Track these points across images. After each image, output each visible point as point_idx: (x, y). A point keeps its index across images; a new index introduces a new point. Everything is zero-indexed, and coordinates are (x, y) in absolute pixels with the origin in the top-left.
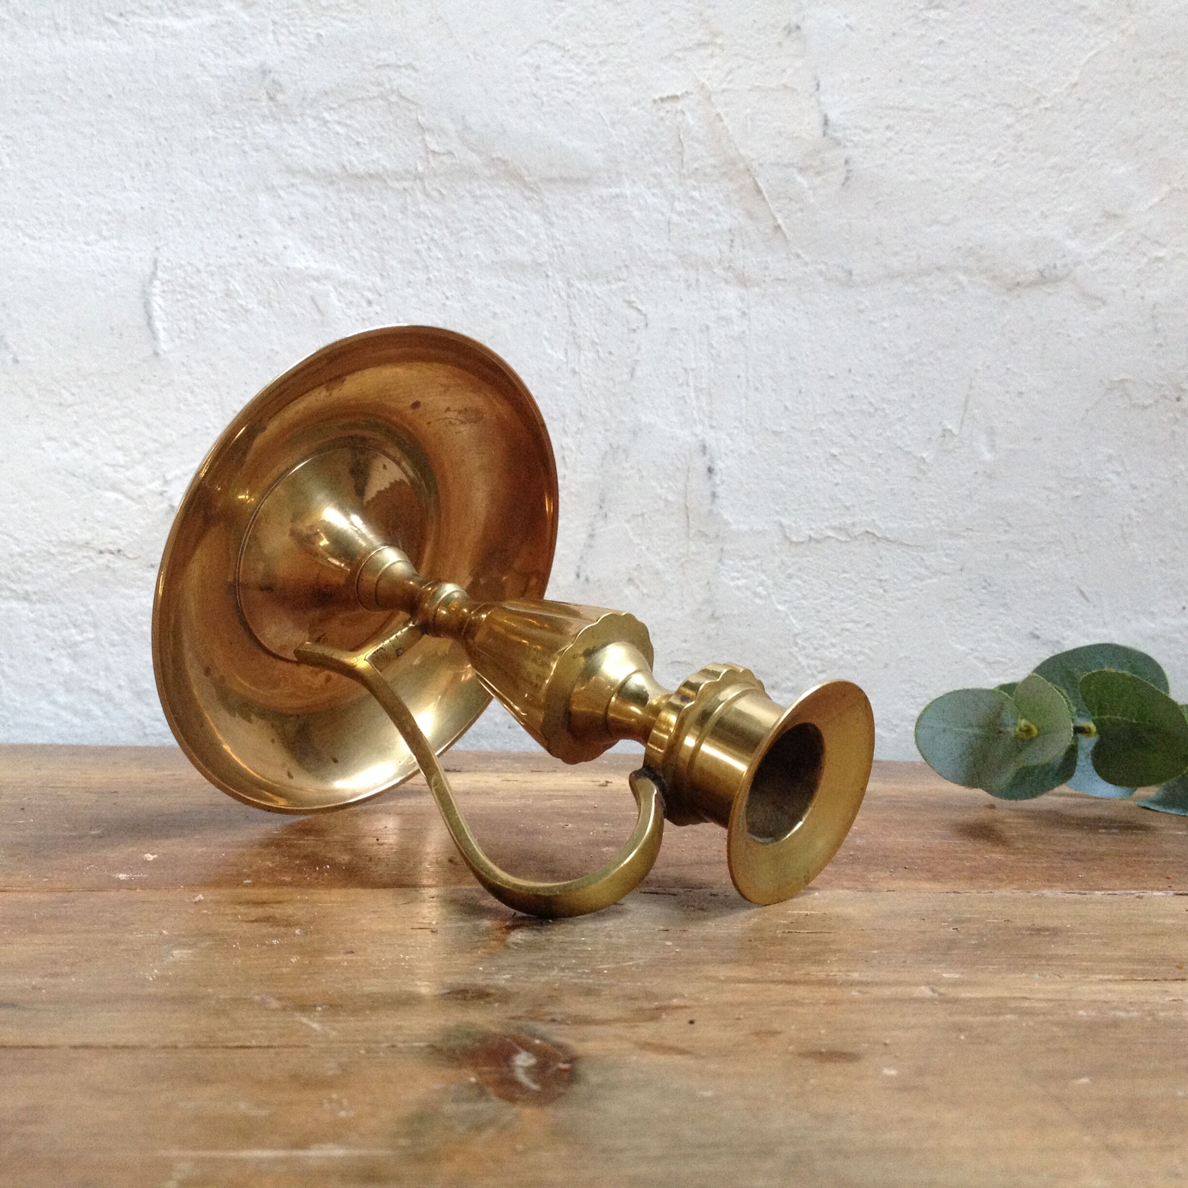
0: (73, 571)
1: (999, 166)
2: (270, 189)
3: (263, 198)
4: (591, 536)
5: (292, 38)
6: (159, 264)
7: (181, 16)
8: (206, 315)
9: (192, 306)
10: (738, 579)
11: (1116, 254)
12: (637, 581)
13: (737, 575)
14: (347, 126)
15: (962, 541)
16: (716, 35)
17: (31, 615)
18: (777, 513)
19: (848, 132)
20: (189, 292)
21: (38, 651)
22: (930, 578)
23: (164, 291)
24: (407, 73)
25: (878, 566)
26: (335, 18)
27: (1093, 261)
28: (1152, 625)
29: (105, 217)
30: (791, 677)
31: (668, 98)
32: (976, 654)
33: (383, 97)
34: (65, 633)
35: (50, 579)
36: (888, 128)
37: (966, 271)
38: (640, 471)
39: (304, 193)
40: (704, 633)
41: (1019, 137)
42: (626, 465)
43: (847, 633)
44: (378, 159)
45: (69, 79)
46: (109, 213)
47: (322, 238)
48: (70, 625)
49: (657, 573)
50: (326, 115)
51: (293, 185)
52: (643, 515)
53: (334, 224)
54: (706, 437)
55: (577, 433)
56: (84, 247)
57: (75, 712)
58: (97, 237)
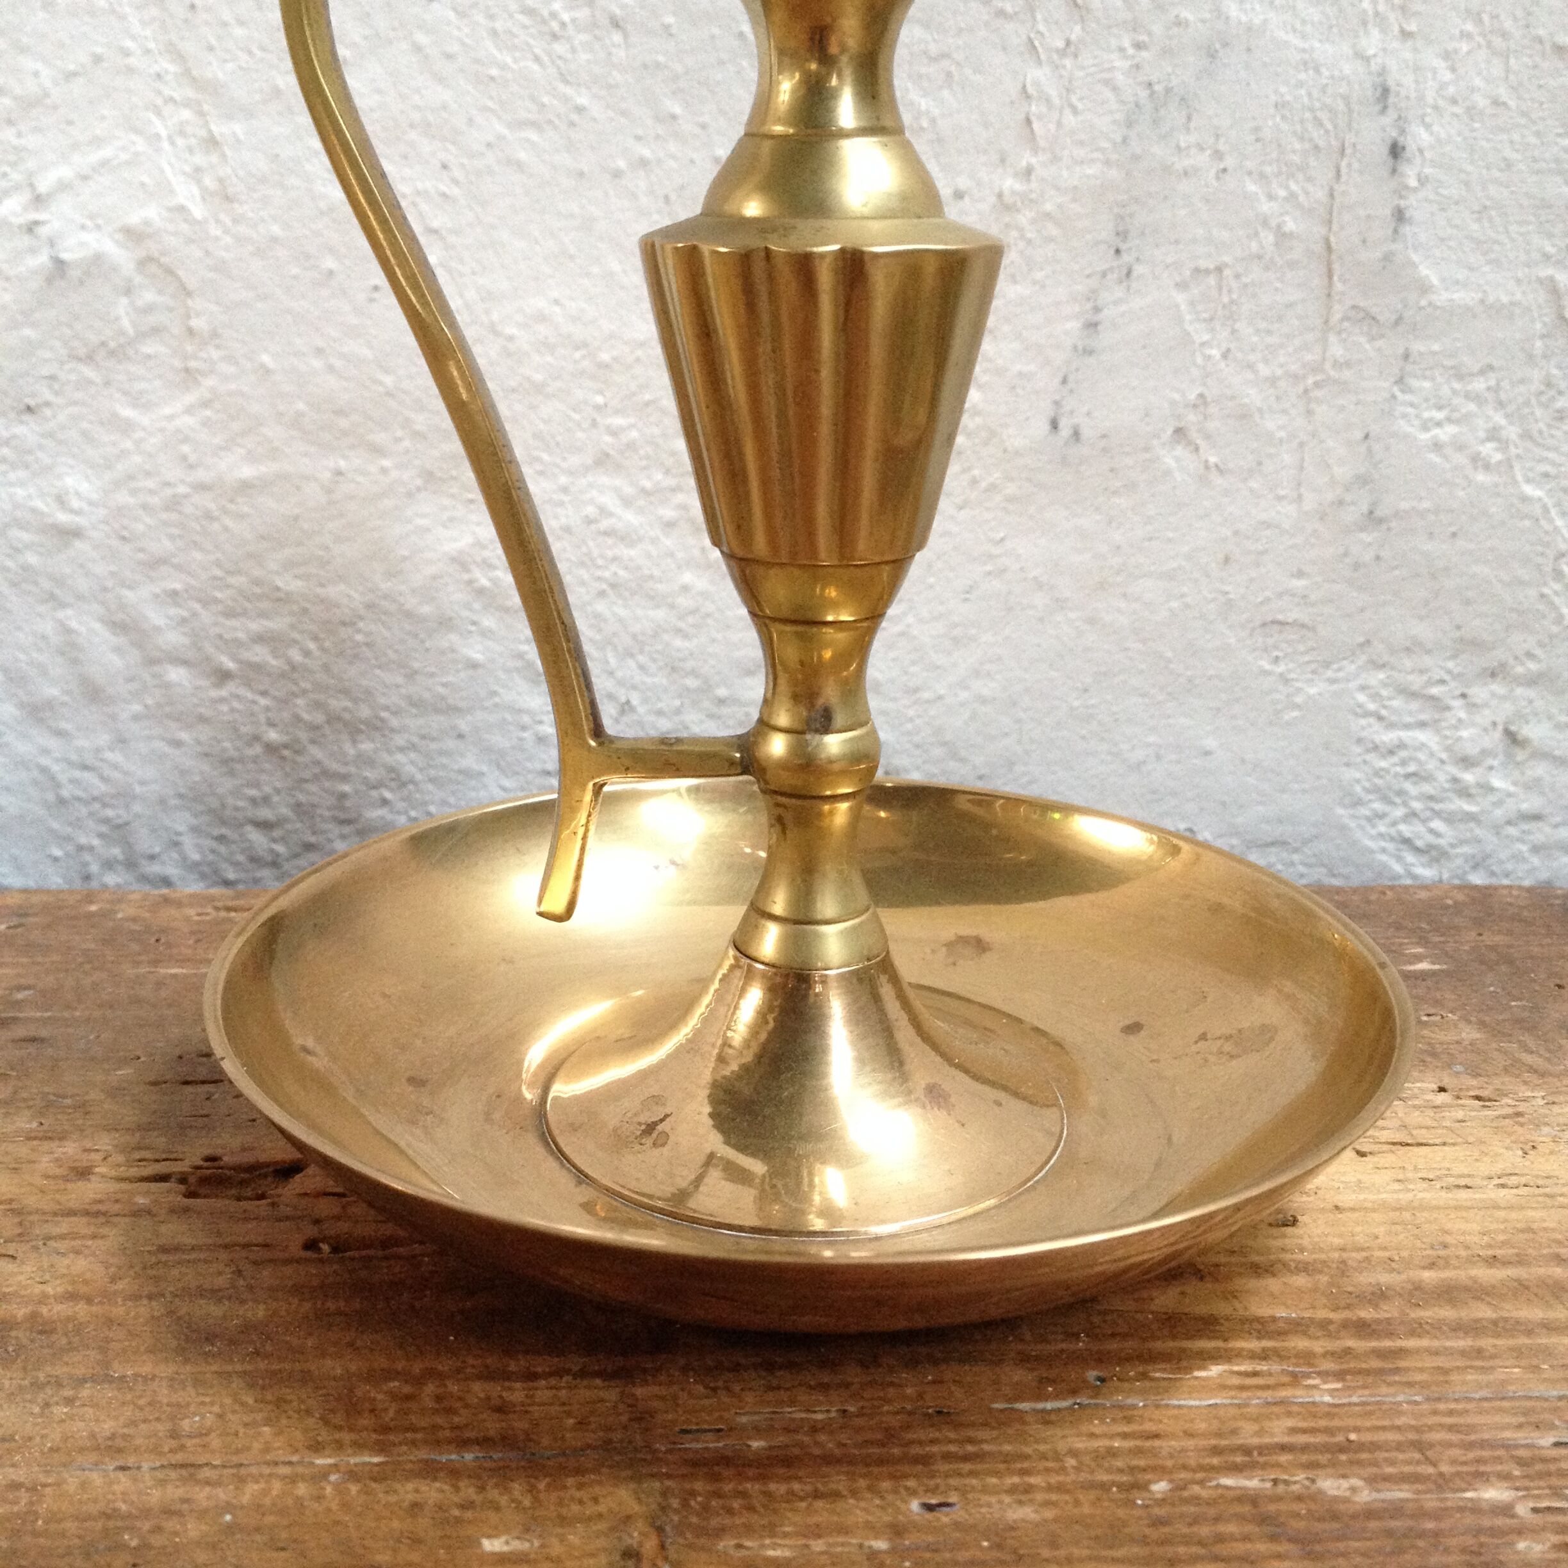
4: (1092, 326)
10: (1439, 424)
12: (1194, 434)
13: (1439, 415)
18: (1547, 257)
30: (1538, 652)
38: (1218, 155)
40: (1346, 554)
42: (1183, 140)
49: (1244, 416)
52: (1219, 269)
54: (1392, 65)
55: (1062, 53)
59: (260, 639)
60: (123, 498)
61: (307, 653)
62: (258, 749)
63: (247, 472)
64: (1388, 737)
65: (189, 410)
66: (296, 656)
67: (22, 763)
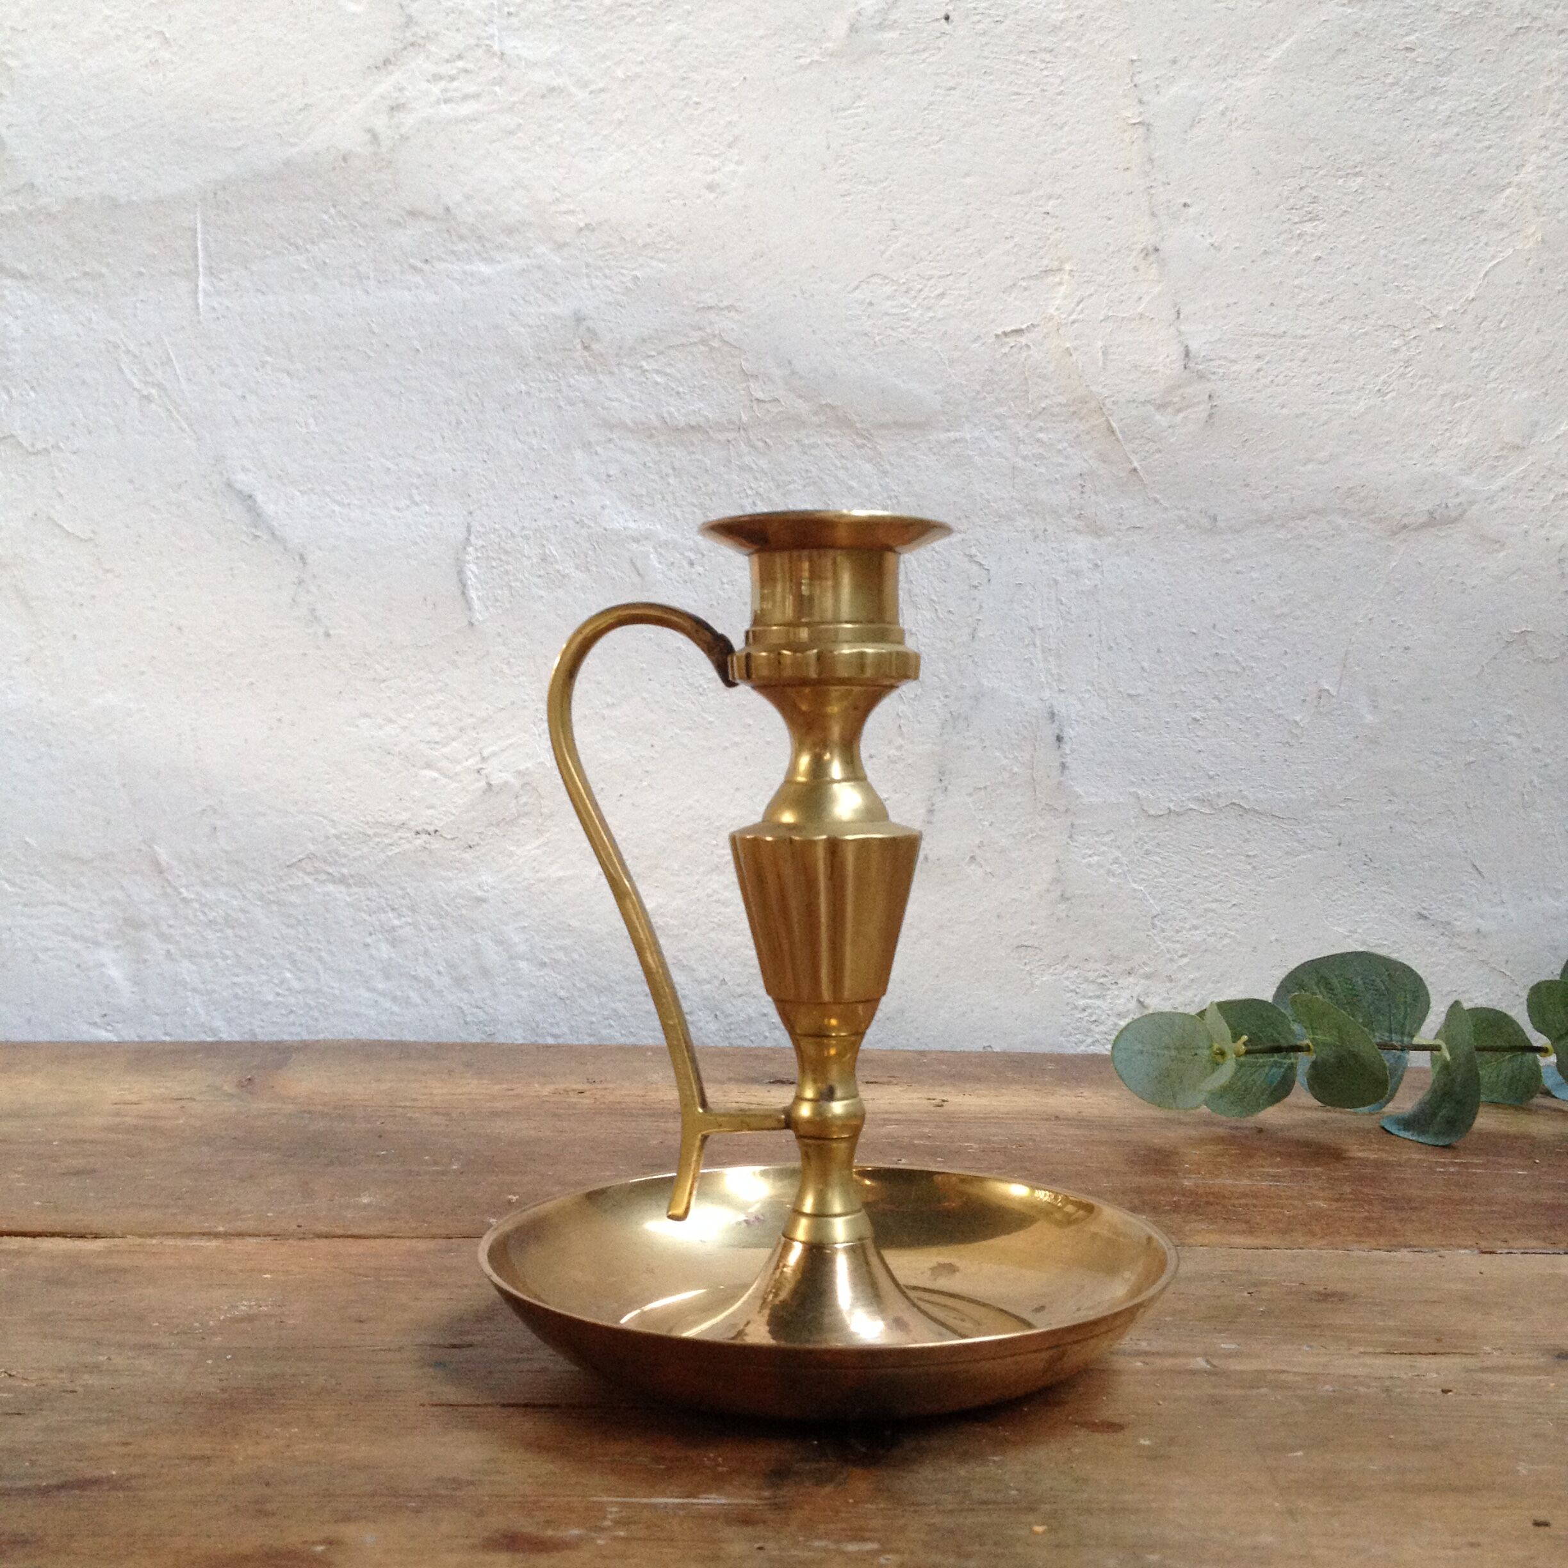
0: (390, 854)
1: (1384, 395)
2: (587, 446)
3: (579, 454)
4: (931, 811)
5: (608, 282)
6: (472, 529)
7: (490, 260)
8: (522, 581)
9: (507, 572)
10: (1090, 856)
11: (1517, 490)
12: (979, 859)
13: (1090, 852)
14: (667, 374)
15: (1342, 813)
16: (1064, 260)
18: (1133, 783)
19: (1211, 363)
20: (503, 557)
21: (356, 937)
22: (1304, 853)
23: (478, 558)
24: (729, 315)
25: (1246, 840)
26: (652, 258)
27: (1491, 499)
28: (1557, 904)
29: (415, 481)
30: (1149, 962)
31: (1013, 331)
32: (1356, 936)
33: (703, 342)
34: (383, 917)
35: (366, 862)
36: (1258, 357)
37: (1346, 513)
38: (982, 740)
39: (623, 449)
40: (1053, 914)
41: (1408, 362)
42: (966, 734)
43: (1211, 914)
44: (700, 409)
45: (374, 333)
46: (420, 476)
47: (641, 496)
48: (388, 909)
49: (1002, 851)
50: (644, 363)
51: (610, 440)
52: (985, 788)
53: (653, 481)
54: (1055, 703)
55: (914, 700)
56: (394, 512)
57: (394, 999)
58: (408, 502)
59: (561, 948)
60: (507, 886)
61: (581, 955)
62: (556, 1000)
63: (561, 874)
64: (1082, 1002)
65: (538, 847)
66: (576, 956)
67: (450, 1004)
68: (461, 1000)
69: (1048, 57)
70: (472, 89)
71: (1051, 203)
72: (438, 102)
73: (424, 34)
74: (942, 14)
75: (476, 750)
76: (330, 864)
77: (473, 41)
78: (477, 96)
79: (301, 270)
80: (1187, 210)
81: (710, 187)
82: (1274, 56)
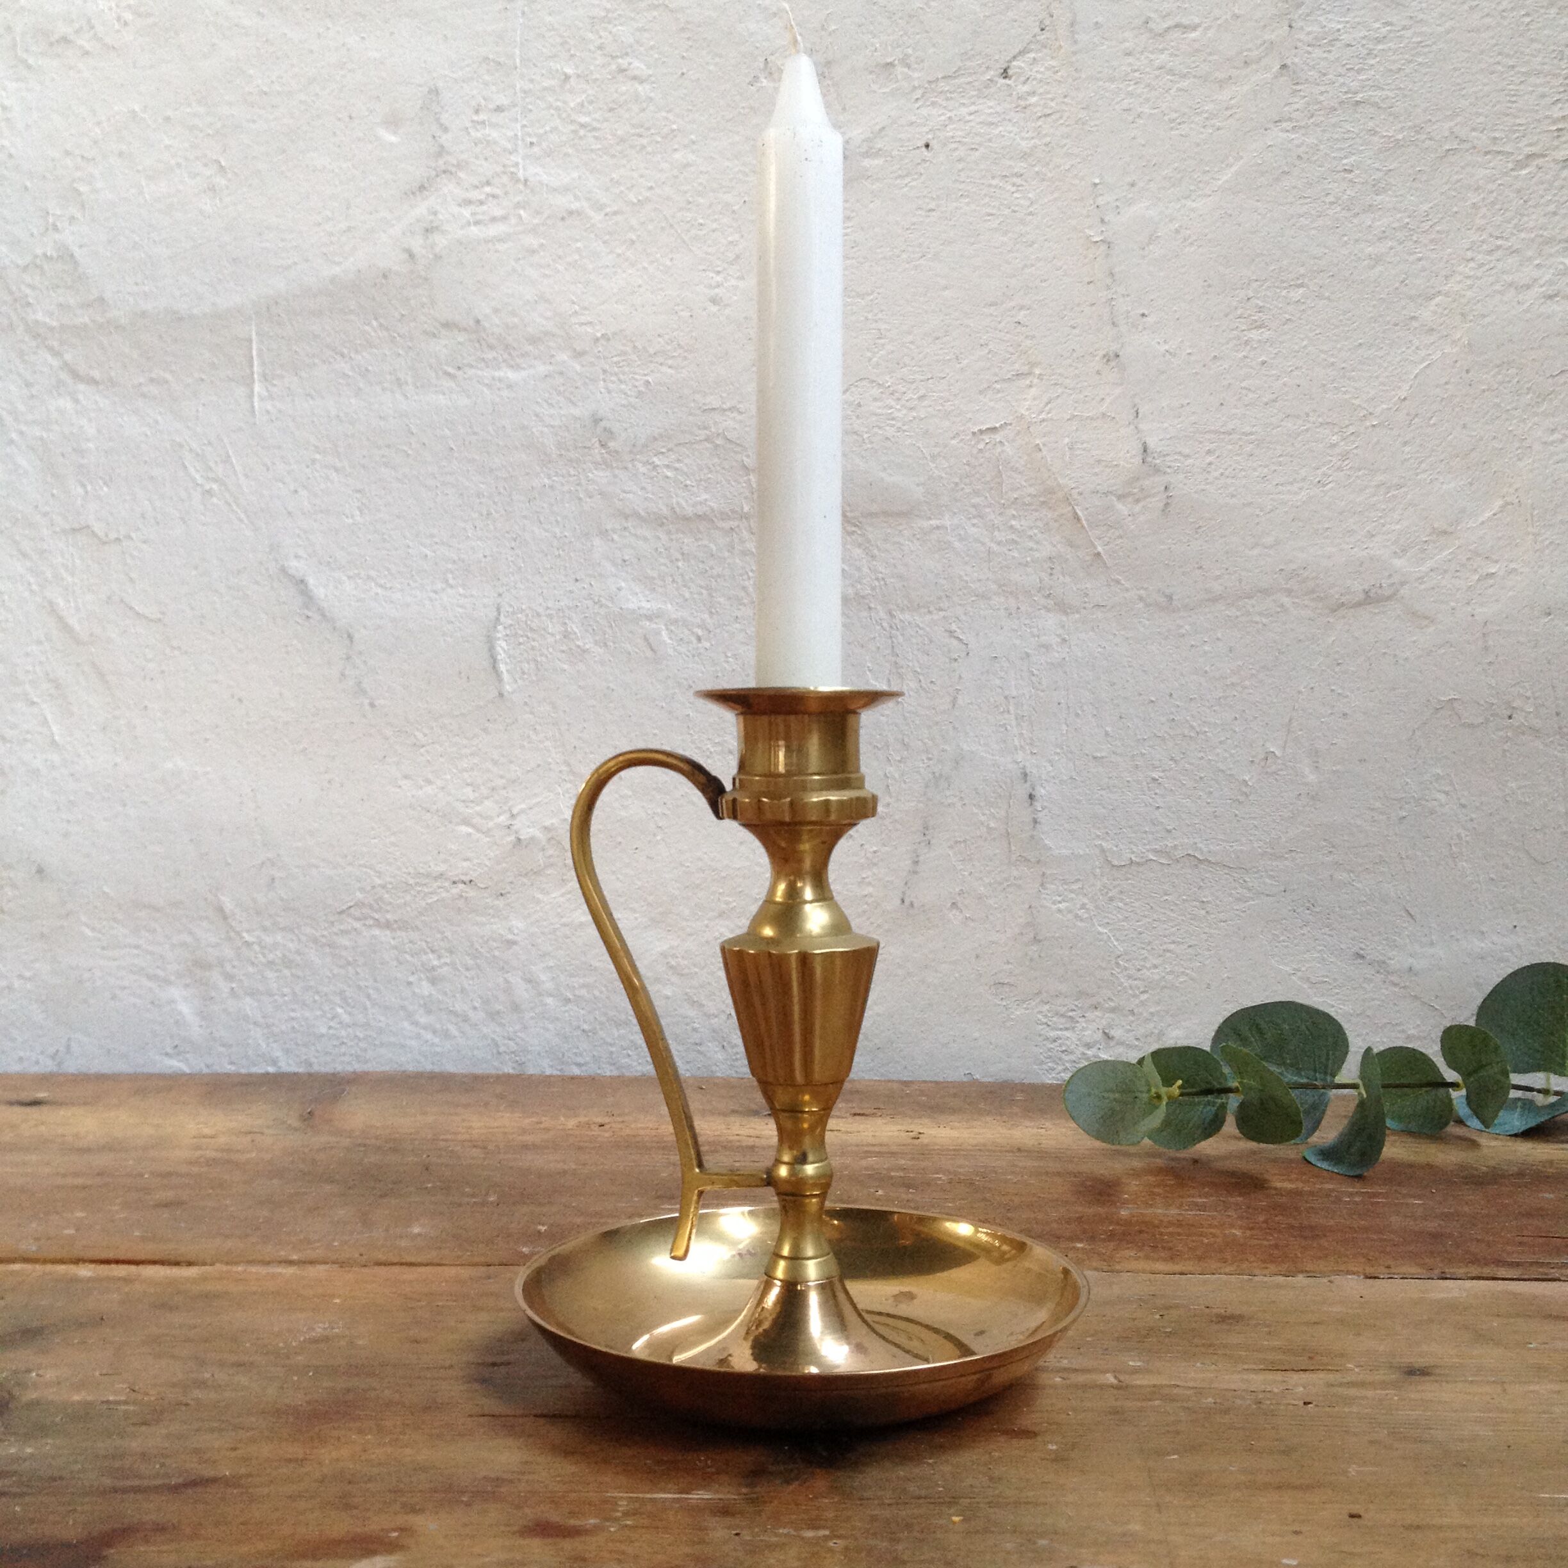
0: (429, 901)
1: (1324, 485)
2: (604, 533)
3: (597, 541)
4: (916, 863)
5: (623, 386)
6: (502, 610)
7: (516, 367)
8: (546, 656)
9: (533, 648)
10: (1060, 902)
11: (1446, 571)
12: (959, 905)
13: (1059, 899)
14: (676, 469)
15: (1285, 863)
16: (1033, 365)
17: (393, 942)
18: (1098, 836)
19: (1168, 458)
20: (529, 635)
21: (399, 975)
22: (1253, 899)
23: (507, 635)
24: (732, 415)
25: (1200, 888)
26: (661, 364)
27: (1420, 580)
28: (1483, 945)
29: (450, 566)
30: (1113, 998)
31: (987, 429)
32: (1299, 974)
34: (424, 957)
35: (409, 909)
36: (1209, 452)
37: (1289, 592)
38: (962, 798)
39: (636, 535)
40: (1026, 955)
41: (1345, 456)
42: (948, 793)
43: (1168, 954)
44: (706, 500)
45: (412, 433)
46: (454, 562)
47: (654, 578)
48: (428, 950)
49: (980, 898)
50: (655, 459)
51: (625, 528)
52: (965, 841)
53: (665, 565)
54: (1027, 764)
56: (433, 595)
57: (435, 1032)
58: (444, 586)
59: (583, 986)
60: (535, 929)
61: (601, 992)
62: (579, 1033)
64: (1053, 1034)
65: (562, 895)
66: (597, 993)
67: (485, 1037)
68: (495, 1032)
69: (1018, 181)
70: (498, 212)
71: (1023, 312)
72: (469, 224)
73: (455, 162)
74: (921, 143)
75: (506, 808)
76: (376, 911)
77: (499, 169)
78: (504, 218)
79: (345, 375)
80: (1145, 319)
81: (714, 301)
82: (1225, 178)
